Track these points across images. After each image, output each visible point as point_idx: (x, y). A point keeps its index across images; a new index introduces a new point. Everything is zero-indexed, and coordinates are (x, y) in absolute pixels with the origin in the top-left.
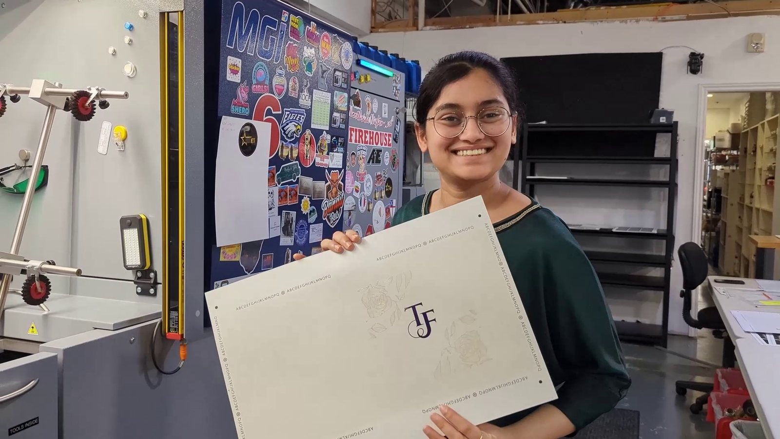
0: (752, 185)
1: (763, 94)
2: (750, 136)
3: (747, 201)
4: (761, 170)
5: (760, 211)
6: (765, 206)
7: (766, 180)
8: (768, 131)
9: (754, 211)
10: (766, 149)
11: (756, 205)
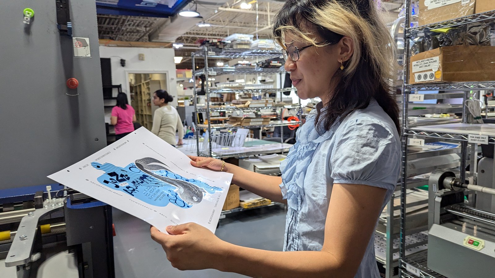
0: (142, 106)
1: (140, 75)
2: (138, 88)
3: (140, 113)
4: (145, 100)
5: (147, 116)
6: (148, 113)
7: (147, 104)
8: (146, 86)
9: (144, 116)
10: (146, 93)
11: (144, 113)
